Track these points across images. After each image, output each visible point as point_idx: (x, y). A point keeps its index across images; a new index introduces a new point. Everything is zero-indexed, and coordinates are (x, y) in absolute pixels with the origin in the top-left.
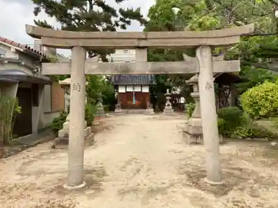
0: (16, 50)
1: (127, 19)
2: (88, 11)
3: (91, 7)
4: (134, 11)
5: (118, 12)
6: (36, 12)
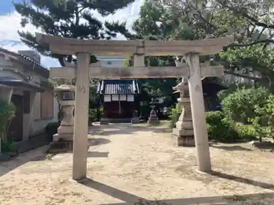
1: (113, 32)
3: (77, 21)
4: (119, 24)
6: (23, 23)
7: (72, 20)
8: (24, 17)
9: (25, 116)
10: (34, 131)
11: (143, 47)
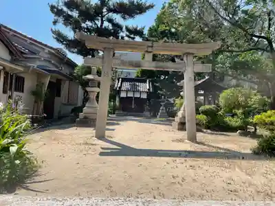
0: (49, 51)
1: (132, 36)
2: (99, 26)
3: (102, 23)
4: (138, 29)
5: (124, 29)
6: (55, 23)
7: (97, 22)
8: (56, 18)
9: (56, 98)
10: (62, 113)
11: (152, 47)
